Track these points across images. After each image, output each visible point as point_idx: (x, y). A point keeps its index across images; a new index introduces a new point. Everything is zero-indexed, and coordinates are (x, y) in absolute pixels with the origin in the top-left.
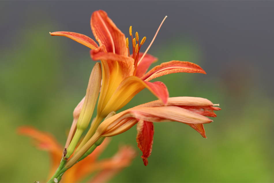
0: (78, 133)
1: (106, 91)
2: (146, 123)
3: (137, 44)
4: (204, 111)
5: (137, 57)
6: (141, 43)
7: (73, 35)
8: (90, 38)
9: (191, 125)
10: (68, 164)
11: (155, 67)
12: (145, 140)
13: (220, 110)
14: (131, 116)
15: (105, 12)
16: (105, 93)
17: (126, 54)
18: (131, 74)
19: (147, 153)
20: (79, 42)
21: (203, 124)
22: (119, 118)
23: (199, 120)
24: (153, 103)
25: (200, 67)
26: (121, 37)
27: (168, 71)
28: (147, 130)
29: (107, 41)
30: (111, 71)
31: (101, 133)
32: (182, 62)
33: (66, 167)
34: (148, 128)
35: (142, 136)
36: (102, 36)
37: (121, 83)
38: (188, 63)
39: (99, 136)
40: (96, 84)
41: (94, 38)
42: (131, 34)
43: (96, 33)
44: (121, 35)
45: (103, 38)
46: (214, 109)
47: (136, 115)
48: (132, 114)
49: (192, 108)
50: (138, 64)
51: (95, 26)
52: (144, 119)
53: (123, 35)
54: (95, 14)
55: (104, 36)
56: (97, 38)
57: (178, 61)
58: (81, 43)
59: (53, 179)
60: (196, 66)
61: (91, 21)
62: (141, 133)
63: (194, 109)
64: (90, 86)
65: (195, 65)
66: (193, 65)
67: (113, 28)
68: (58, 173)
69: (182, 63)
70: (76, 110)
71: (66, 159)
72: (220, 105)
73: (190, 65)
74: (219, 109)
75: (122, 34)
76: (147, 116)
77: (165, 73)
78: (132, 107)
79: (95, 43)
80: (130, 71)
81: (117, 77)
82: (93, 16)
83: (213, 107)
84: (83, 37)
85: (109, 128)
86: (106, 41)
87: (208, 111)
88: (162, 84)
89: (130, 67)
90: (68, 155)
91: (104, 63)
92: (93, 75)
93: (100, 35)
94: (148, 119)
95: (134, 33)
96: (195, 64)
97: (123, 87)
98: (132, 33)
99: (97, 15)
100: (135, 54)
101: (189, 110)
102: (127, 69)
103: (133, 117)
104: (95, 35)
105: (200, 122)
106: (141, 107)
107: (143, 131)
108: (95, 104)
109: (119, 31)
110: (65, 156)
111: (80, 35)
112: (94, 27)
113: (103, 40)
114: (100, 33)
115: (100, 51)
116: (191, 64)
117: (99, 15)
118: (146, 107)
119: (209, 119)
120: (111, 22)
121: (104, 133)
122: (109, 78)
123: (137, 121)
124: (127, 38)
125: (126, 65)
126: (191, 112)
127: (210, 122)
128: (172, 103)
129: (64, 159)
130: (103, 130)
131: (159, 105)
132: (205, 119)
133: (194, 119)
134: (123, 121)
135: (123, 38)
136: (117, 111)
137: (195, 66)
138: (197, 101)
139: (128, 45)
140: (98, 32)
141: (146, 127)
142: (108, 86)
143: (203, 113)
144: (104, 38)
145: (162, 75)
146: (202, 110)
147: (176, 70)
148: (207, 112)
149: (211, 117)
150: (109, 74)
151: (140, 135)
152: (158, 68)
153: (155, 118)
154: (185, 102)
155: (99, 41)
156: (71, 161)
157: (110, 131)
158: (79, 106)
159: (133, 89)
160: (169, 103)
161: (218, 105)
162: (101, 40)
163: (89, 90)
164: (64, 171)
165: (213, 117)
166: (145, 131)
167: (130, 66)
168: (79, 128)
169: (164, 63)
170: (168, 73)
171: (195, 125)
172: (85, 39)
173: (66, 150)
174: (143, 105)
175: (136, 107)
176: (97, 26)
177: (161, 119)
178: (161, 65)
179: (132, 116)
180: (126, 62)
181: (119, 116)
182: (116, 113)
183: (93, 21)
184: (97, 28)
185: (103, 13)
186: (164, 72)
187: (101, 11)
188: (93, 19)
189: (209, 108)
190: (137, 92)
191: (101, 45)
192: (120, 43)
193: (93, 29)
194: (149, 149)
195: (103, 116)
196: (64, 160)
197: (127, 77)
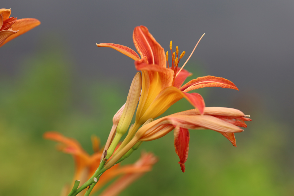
0: (118, 137)
1: (145, 99)
2: (182, 130)
3: (177, 58)
4: (236, 121)
5: (176, 70)
6: (180, 57)
7: (118, 47)
8: (133, 50)
9: (223, 133)
10: (107, 165)
11: (192, 80)
12: (181, 145)
13: (251, 120)
14: (168, 122)
15: (146, 28)
16: (144, 102)
17: (165, 66)
18: (170, 84)
19: (183, 159)
20: (123, 53)
21: (234, 132)
22: (157, 124)
23: (231, 129)
24: (188, 111)
25: (233, 84)
26: (161, 51)
27: (205, 84)
28: (183, 136)
29: (147, 54)
30: (151, 81)
31: (139, 137)
32: (217, 77)
33: (105, 167)
34: (184, 134)
35: (178, 142)
36: (143, 49)
37: (160, 93)
38: (222, 79)
39: (137, 140)
40: (137, 92)
41: (136, 50)
42: (171, 48)
43: (138, 46)
44: (160, 49)
45: (144, 50)
46: (245, 120)
47: (173, 122)
48: (169, 121)
49: (225, 118)
50: (176, 76)
51: (137, 39)
52: (180, 125)
53: (162, 49)
54: (137, 29)
55: (145, 49)
56: (138, 50)
57: (213, 76)
58: (125, 54)
59: (93, 179)
60: (230, 83)
61: (134, 35)
62: (177, 139)
63: (227, 118)
64: (131, 94)
66: (227, 81)
67: (153, 42)
68: (98, 173)
70: (116, 116)
71: (106, 160)
72: (250, 116)
73: (224, 81)
74: (249, 120)
76: (183, 123)
77: (202, 86)
78: (169, 115)
79: (137, 54)
80: (169, 82)
81: (156, 88)
82: (135, 30)
83: (245, 118)
84: (126, 49)
85: (147, 133)
87: (239, 121)
88: (199, 96)
89: (170, 78)
90: (107, 157)
91: (145, 74)
92: (134, 83)
93: (141, 48)
94: (184, 126)
95: (174, 47)
97: (161, 96)
98: (172, 47)
100: (174, 67)
101: (222, 119)
102: (167, 80)
103: (170, 123)
104: (137, 47)
105: (232, 131)
106: (178, 115)
107: (179, 137)
108: (134, 110)
109: (159, 45)
110: (105, 157)
111: (124, 46)
112: (136, 40)
113: (144, 53)
115: (143, 62)
117: (140, 30)
118: (182, 115)
119: (240, 128)
120: (151, 36)
121: (143, 137)
122: (149, 87)
123: (173, 127)
124: (167, 52)
125: (166, 76)
126: (224, 121)
127: (242, 131)
128: (206, 113)
129: (103, 160)
130: (141, 134)
131: (194, 114)
132: (237, 129)
133: (226, 127)
134: (161, 127)
136: (155, 118)
138: (230, 112)
139: (167, 58)
140: (140, 45)
141: (182, 133)
142: (147, 95)
143: (235, 123)
144: (145, 51)
145: (198, 88)
146: (234, 120)
147: (212, 84)
148: (238, 122)
149: (242, 127)
150: (149, 84)
151: (176, 141)
152: (194, 82)
153: (191, 126)
154: (218, 112)
155: (141, 53)
156: (110, 162)
157: (148, 135)
158: (118, 113)
159: (171, 99)
160: (205, 112)
161: (249, 116)
162: (142, 53)
163: (130, 98)
164: (103, 172)
165: (244, 127)
166: (181, 137)
168: (119, 132)
169: (200, 78)
170: (204, 86)
171: (226, 133)
172: (128, 50)
173: (106, 151)
174: (180, 113)
175: (173, 115)
176: (139, 40)
177: (196, 126)
178: (197, 79)
179: (169, 122)
180: (166, 73)
181: (155, 124)
182: (154, 120)
183: (135, 35)
184: (139, 42)
185: (144, 28)
186: (200, 85)
188: (135, 33)
189: (240, 119)
190: (174, 102)
191: (143, 57)
192: (159, 57)
193: (135, 42)
194: (185, 155)
195: (141, 123)
197: (166, 87)
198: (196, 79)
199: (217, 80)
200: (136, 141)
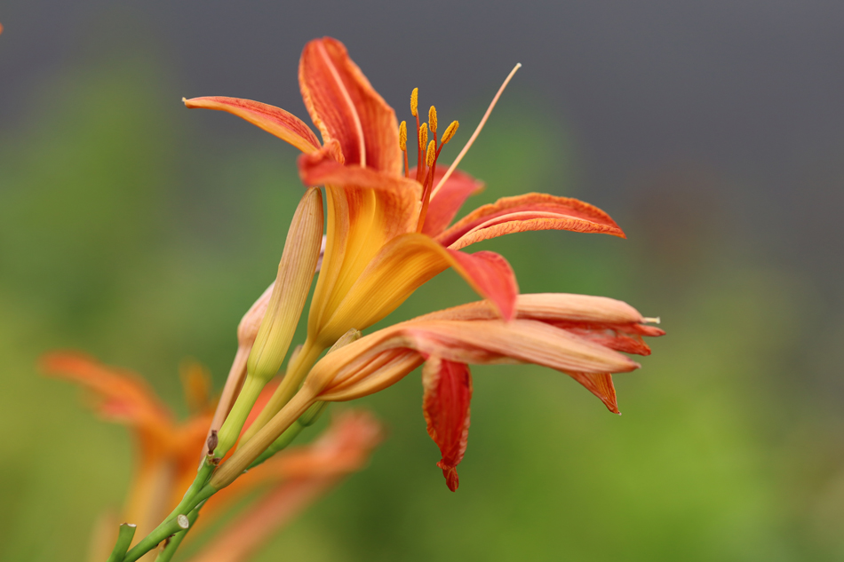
0: (251, 387)
1: (336, 269)
2: (449, 366)
3: (433, 142)
4: (617, 337)
5: (430, 177)
6: (442, 140)
7: (249, 108)
8: (296, 119)
9: (576, 375)
10: (220, 476)
11: (481, 209)
12: (444, 414)
13: (661, 334)
14: (405, 343)
15: (340, 44)
16: (333, 277)
17: (398, 166)
18: (412, 225)
19: (451, 453)
20: (266, 129)
21: (612, 373)
22: (371, 348)
23: (601, 361)
24: (468, 308)
25: (609, 217)
26: (385, 118)
27: (519, 222)
28: (450, 386)
29: (343, 127)
30: (353, 214)
31: (317, 389)
32: (557, 198)
33: (213, 483)
34: (454, 379)
35: (437, 403)
36: (330, 113)
37: (382, 250)
38: (574, 202)
39: (310, 397)
40: (308, 250)
41: (306, 117)
42: (414, 110)
43: (315, 104)
44: (383, 111)
45: (333, 117)
46: (643, 333)
47: (421, 342)
48: (408, 339)
49: (581, 328)
50: (432, 195)
51: (313, 82)
52: (443, 353)
53: (389, 113)
54: (312, 49)
55: (337, 113)
56: (315, 117)
57: (546, 196)
58: (271, 131)
59: (176, 519)
60: (599, 214)
61: (301, 67)
62: (434, 395)
63: (587, 329)
64: (290, 254)
65: (596, 211)
66: (589, 209)
67: (361, 90)
68: (190, 500)
69: (556, 202)
70: (247, 322)
71: (215, 461)
72: (661, 320)
73: (581, 209)
74: (658, 332)
75: (388, 108)
76: (452, 346)
77: (510, 227)
78: (409, 319)
79: (311, 132)
80: (409, 218)
81: (369, 235)
82: (307, 52)
83: (642, 327)
84: (276, 115)
85: (341, 376)
86: (340, 127)
87: (626, 336)
88: (501, 261)
89: (410, 206)
90: (219, 451)
91: (335, 193)
92: (299, 222)
93: (325, 111)
94: (456, 355)
95: (423, 107)
96: (594, 208)
97: (385, 262)
98: (418, 107)
99: (317, 52)
100: (424, 169)
101: (572, 332)
102: (402, 211)
103: (412, 346)
104: (311, 109)
105: (604, 368)
106: (435, 319)
107: (439, 389)
108: (301, 306)
109: (380, 100)
110: (211, 452)
111: (269, 107)
112: (309, 86)
113: (333, 125)
114: (325, 105)
115: (327, 157)
116: (582, 206)
117: (322, 51)
118: (447, 318)
119: (630, 360)
120: (357, 73)
121: (328, 388)
122: (348, 234)
123: (421, 359)
124: (404, 123)
125: (398, 200)
126: (578, 338)
127: (632, 369)
128: (524, 311)
129: (207, 462)
130: (324, 380)
131: (486, 316)
132: (618, 360)
133: (587, 357)
134: (382, 357)
135: (389, 121)
136: (366, 329)
137: (594, 214)
138: (596, 309)
139: (404, 142)
140: (320, 101)
141: (449, 377)
142: (343, 256)
143: (612, 342)
144: (337, 120)
145: (499, 234)
146: (609, 333)
147: (541, 221)
148: (623, 340)
149: (634, 353)
150: (348, 222)
151: (430, 399)
152: (487, 213)
153: (475, 353)
154: (560, 314)
155: (322, 126)
156: (230, 466)
157: (343, 384)
158: (255, 310)
159: (414, 268)
160: (519, 311)
161: (657, 320)
162: (326, 124)
163: (287, 267)
164: (207, 497)
165: (640, 354)
166: (444, 389)
167: (409, 204)
168: (253, 374)
169: (505, 199)
170: (517, 229)
171: (587, 375)
172: (282, 120)
173: (214, 434)
174: (441, 314)
175: (419, 319)
176: (317, 84)
177: (492, 355)
178: (496, 205)
179: (409, 343)
180: (398, 191)
181: (370, 343)
182: (363, 335)
183: (305, 69)
184: (317, 89)
185: (335, 45)
186: (505, 224)
187: (330, 42)
188: (306, 62)
189: (629, 329)
190: (425, 278)
191: (328, 140)
192: (380, 135)
193: (305, 90)
194: (458, 443)
195: (326, 343)
196: (208, 464)
197: (399, 233)
198: (493, 202)
199: (560, 207)
200: (307, 400)
